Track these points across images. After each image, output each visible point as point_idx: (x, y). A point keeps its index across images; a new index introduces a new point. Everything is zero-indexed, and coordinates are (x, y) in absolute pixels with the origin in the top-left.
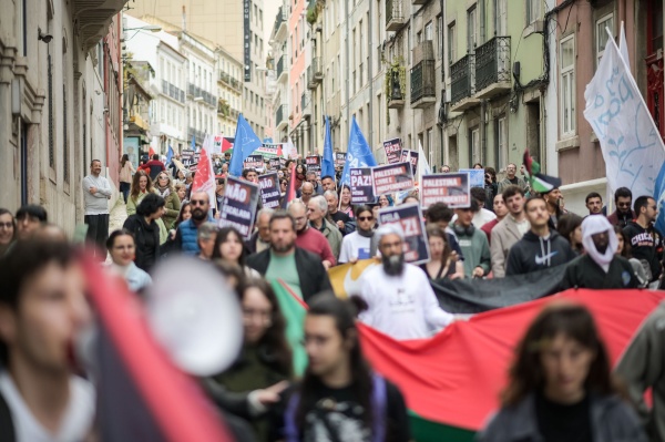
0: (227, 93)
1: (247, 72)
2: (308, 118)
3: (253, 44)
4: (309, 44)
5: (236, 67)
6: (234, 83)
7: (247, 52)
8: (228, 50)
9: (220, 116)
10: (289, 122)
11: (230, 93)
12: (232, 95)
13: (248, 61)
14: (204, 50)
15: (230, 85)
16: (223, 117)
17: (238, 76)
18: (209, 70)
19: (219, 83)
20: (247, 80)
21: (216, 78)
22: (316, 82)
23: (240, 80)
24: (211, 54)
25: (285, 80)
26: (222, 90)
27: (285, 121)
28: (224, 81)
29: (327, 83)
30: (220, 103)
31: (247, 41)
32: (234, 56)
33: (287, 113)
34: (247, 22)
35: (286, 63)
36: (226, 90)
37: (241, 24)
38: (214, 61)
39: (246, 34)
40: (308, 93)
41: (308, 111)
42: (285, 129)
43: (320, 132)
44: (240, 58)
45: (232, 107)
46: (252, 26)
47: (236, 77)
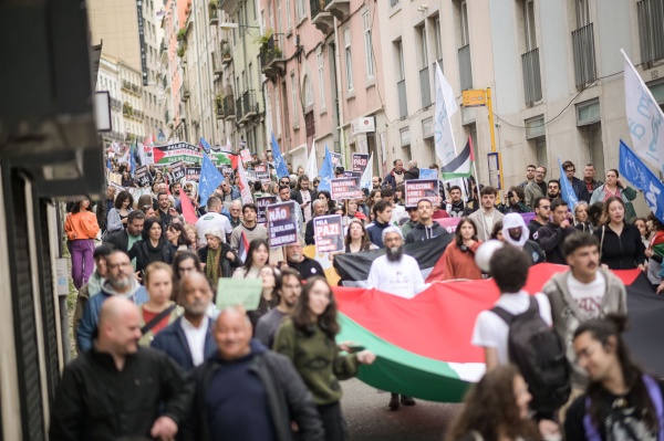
0: (129, 97)
1: (145, 78)
2: (183, 120)
3: (148, 55)
4: (181, 71)
5: (136, 75)
6: (135, 89)
7: (144, 62)
8: (128, 62)
9: (125, 116)
10: (174, 123)
11: (132, 97)
12: (133, 98)
13: (145, 69)
14: (109, 65)
15: (131, 90)
16: (128, 117)
17: (137, 82)
18: (114, 80)
19: (123, 89)
20: (145, 85)
21: (119, 86)
22: (186, 97)
23: (139, 85)
24: (114, 68)
25: (169, 91)
26: (125, 95)
27: (171, 122)
28: (127, 87)
29: (192, 98)
30: (125, 106)
31: (143, 53)
32: (133, 67)
33: (172, 115)
34: (142, 38)
35: (169, 80)
36: (128, 95)
37: (137, 40)
38: (117, 73)
39: (142, 47)
40: (183, 104)
41: (183, 116)
42: (172, 127)
43: (191, 129)
44: (138, 67)
45: (134, 108)
46: (147, 40)
47: (136, 84)
